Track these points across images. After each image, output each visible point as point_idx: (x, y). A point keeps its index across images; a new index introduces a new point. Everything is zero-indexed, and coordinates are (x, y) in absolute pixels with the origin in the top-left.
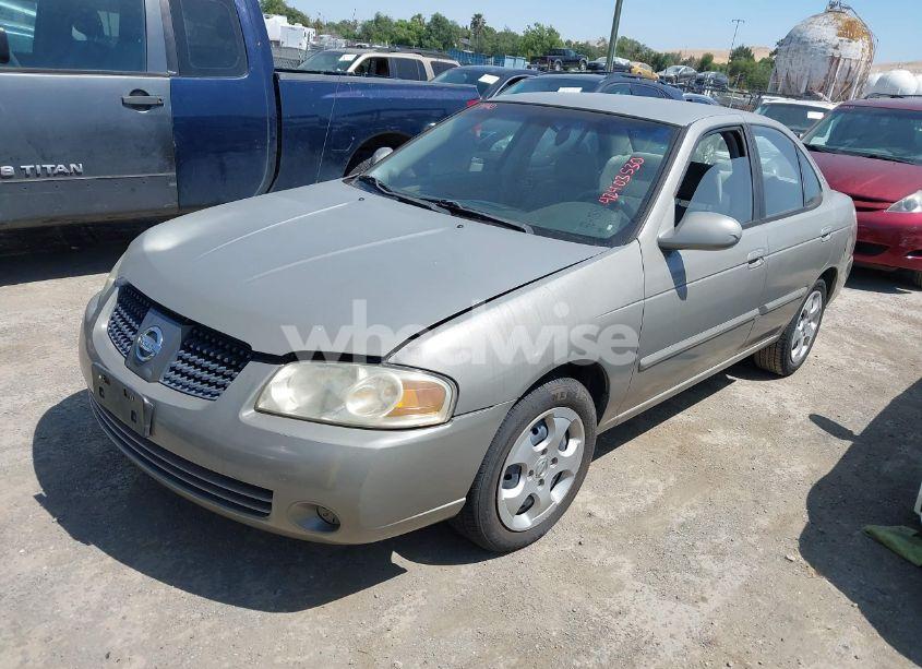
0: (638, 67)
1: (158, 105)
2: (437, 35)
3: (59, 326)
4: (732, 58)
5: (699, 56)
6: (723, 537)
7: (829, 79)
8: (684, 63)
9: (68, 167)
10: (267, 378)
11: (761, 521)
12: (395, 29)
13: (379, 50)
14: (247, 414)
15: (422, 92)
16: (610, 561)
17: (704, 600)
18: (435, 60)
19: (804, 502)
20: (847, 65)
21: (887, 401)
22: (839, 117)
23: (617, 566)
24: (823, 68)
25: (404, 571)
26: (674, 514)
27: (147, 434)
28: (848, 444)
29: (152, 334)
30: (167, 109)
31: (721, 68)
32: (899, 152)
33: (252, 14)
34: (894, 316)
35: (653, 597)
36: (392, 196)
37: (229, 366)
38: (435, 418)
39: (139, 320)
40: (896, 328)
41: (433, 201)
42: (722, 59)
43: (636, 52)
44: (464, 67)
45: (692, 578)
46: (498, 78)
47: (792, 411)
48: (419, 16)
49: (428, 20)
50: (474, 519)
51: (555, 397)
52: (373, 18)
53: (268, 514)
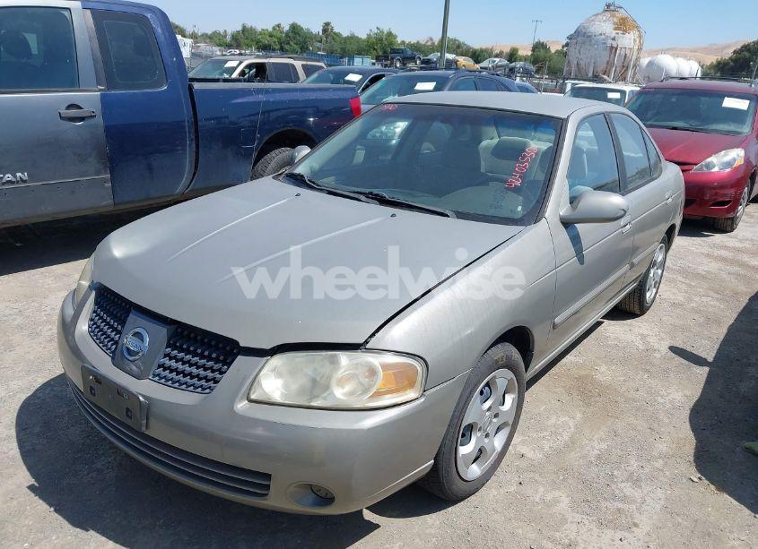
0: (462, 61)
1: (92, 117)
2: (295, 40)
3: (19, 320)
4: (533, 50)
5: (507, 50)
6: (634, 464)
7: (610, 64)
8: (497, 56)
9: (15, 177)
10: (258, 370)
11: (661, 446)
12: (259, 37)
13: (258, 57)
14: (242, 405)
15: (311, 93)
16: (549, 497)
17: (636, 525)
18: (304, 63)
19: (688, 425)
20: (623, 53)
21: (724, 330)
22: (642, 98)
23: (556, 501)
24: (605, 56)
25: (377, 526)
26: (588, 448)
27: (144, 429)
28: (706, 369)
29: (137, 335)
30: (99, 120)
31: (525, 59)
32: (694, 123)
33: (167, 34)
34: (708, 255)
35: (593, 526)
36: (321, 190)
37: (217, 361)
38: (411, 394)
39: (123, 322)
40: (713, 266)
41: (361, 193)
42: (525, 51)
43: (459, 48)
44: (330, 68)
45: (620, 505)
46: (360, 77)
47: (656, 346)
48: (279, 26)
49: (286, 28)
50: (438, 477)
51: (497, 361)
52: (240, 28)
53: (267, 495)
